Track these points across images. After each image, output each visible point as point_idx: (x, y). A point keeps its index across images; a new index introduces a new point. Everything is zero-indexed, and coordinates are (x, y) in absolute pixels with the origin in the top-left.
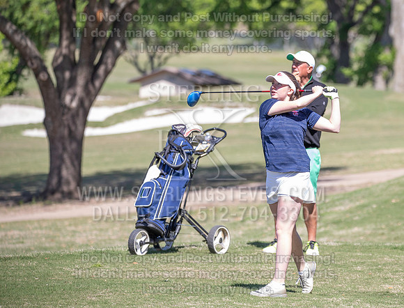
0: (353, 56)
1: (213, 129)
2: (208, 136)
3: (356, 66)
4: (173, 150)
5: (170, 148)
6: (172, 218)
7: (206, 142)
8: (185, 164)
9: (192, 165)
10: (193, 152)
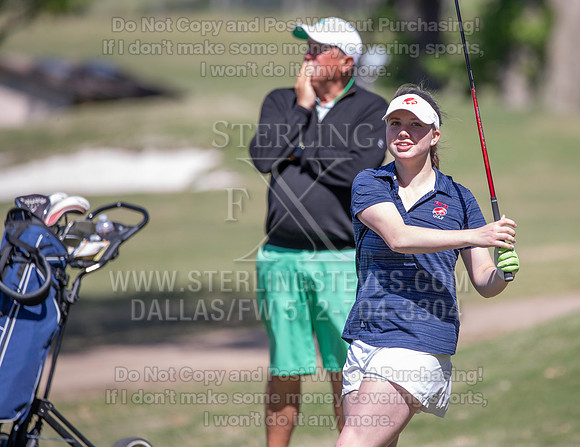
1: (114, 206)
2: (105, 223)
4: (19, 258)
5: (12, 253)
6: (15, 423)
7: (98, 238)
8: (47, 291)
9: (66, 294)
10: (68, 262)
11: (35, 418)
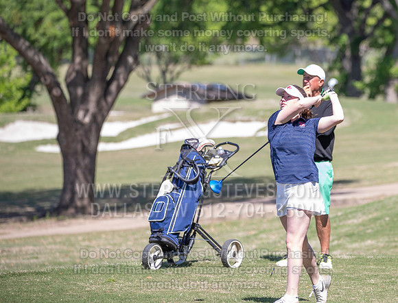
0: (364, 69)
1: (225, 143)
2: (221, 150)
3: (367, 79)
4: (186, 165)
5: (183, 163)
6: (185, 233)
7: (218, 157)
8: (198, 178)
9: (205, 180)
10: (206, 166)
11: (193, 231)
